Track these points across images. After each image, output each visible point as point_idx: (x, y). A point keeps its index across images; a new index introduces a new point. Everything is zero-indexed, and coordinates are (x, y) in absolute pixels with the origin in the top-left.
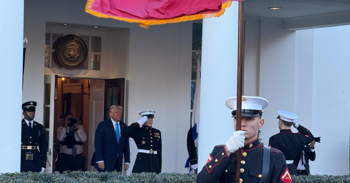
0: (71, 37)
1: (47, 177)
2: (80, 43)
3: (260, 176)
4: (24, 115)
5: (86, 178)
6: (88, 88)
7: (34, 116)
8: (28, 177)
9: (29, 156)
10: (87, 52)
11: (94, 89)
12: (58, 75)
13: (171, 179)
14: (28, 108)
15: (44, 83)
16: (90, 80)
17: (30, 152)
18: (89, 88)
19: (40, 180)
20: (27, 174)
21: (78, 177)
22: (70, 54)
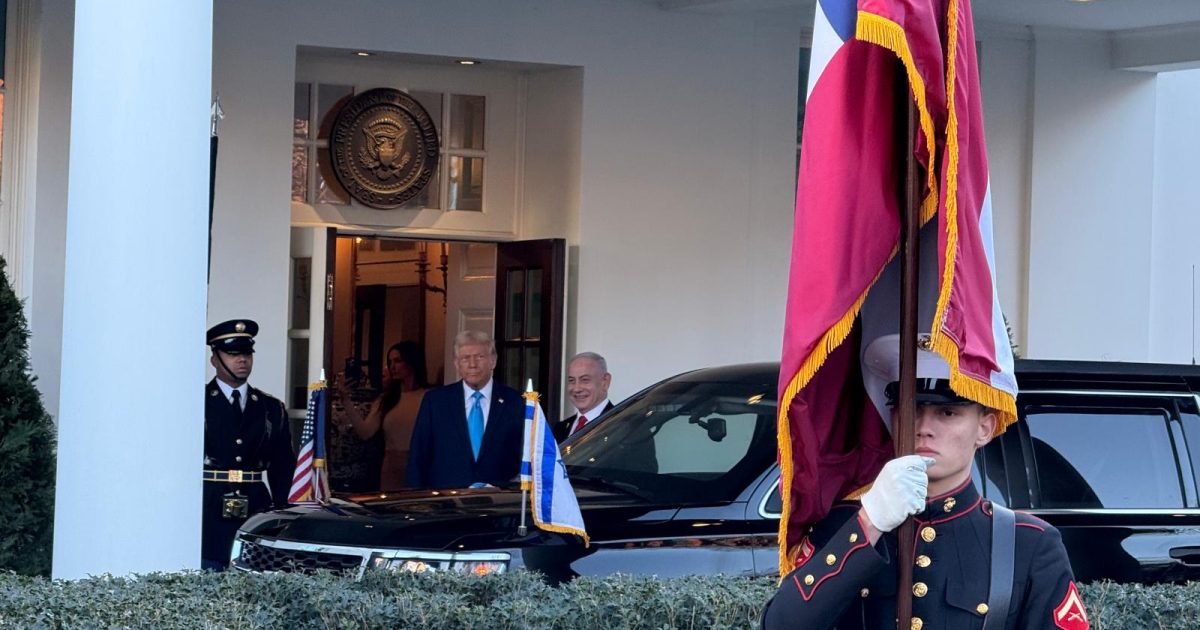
0: (380, 98)
1: (290, 587)
2: (414, 119)
3: (983, 608)
4: (214, 365)
5: (420, 594)
6: (442, 268)
7: (248, 370)
8: (224, 588)
9: (235, 503)
10: (438, 150)
11: (461, 276)
12: (338, 227)
13: (711, 600)
14: (227, 342)
15: (292, 256)
16: (447, 245)
17: (238, 492)
18: (444, 269)
19: (264, 599)
20: (223, 576)
21: (393, 590)
22: (378, 153)
